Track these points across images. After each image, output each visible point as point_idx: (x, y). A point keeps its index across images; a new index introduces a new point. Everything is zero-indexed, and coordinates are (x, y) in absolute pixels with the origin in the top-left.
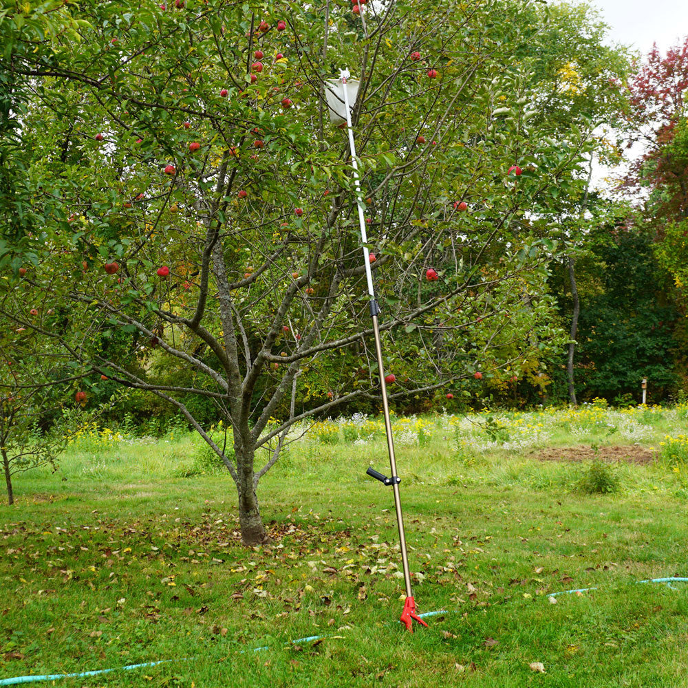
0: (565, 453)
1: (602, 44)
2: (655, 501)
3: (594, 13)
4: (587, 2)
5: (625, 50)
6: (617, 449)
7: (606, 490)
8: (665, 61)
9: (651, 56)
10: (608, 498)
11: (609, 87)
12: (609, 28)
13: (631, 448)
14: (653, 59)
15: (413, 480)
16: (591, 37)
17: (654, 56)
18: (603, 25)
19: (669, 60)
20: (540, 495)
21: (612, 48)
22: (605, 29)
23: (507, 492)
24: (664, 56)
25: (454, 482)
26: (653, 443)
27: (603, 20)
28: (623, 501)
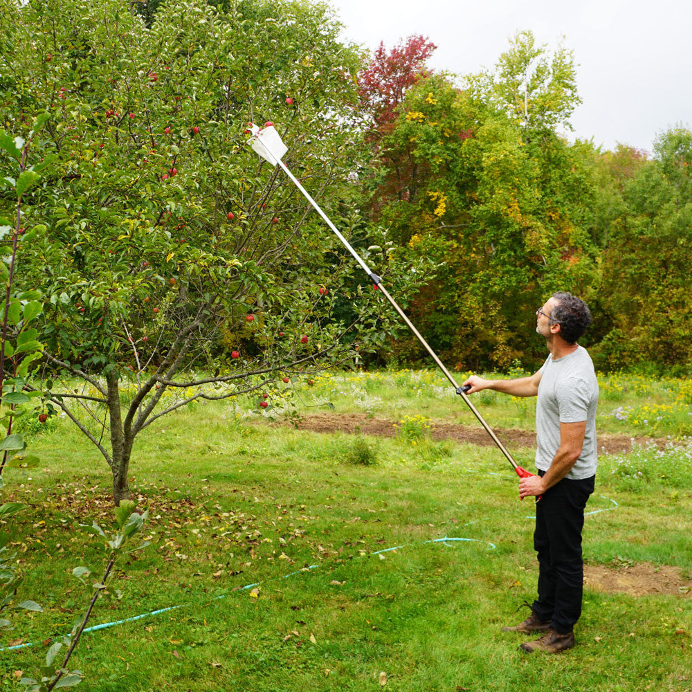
0: (312, 420)
1: (337, 41)
2: (406, 472)
3: (332, 12)
4: (326, 2)
5: (357, 48)
6: (353, 417)
7: (368, 462)
8: (389, 58)
9: (378, 53)
10: (371, 469)
11: (339, 78)
12: (344, 27)
13: (364, 415)
14: (380, 55)
15: (207, 449)
16: (327, 33)
17: (381, 53)
18: (338, 23)
19: (393, 58)
20: (315, 465)
21: (346, 46)
22: (340, 27)
23: (289, 462)
24: (388, 54)
25: (243, 453)
26: (382, 411)
27: (339, 20)
28: (383, 473)
